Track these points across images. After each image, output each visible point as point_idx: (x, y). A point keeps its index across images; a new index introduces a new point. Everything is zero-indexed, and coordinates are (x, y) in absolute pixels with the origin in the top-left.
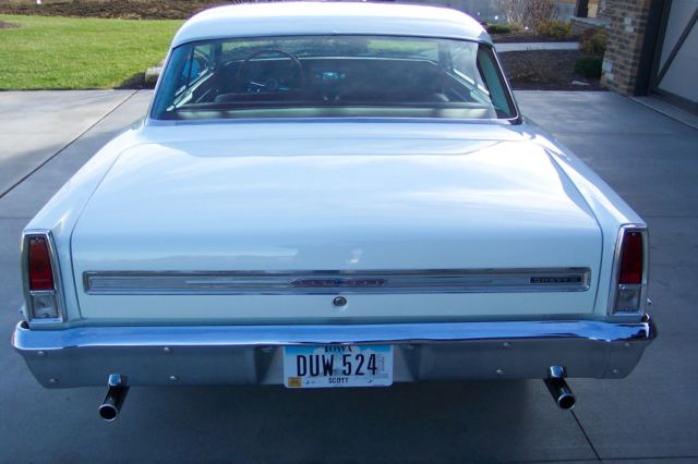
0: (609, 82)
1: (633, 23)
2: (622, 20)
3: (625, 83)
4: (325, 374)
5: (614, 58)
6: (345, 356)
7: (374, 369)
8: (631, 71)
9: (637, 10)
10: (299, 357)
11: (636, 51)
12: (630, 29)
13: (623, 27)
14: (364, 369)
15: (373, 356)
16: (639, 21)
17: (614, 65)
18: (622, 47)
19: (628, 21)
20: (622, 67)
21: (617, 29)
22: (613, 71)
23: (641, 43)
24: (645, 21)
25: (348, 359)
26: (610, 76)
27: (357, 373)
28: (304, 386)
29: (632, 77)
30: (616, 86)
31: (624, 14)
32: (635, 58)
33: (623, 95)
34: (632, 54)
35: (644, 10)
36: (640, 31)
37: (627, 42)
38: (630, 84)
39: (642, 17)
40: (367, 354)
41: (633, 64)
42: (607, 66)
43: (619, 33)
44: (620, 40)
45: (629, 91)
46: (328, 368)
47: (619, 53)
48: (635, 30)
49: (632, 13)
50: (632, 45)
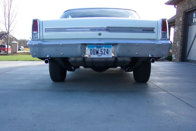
0: (174, 60)
1: (179, 44)
2: (176, 44)
3: (178, 59)
4: (97, 54)
5: (175, 53)
6: (101, 49)
7: (108, 53)
8: (179, 55)
9: (179, 40)
10: (91, 50)
11: (180, 50)
12: (178, 45)
13: (176, 45)
14: (105, 53)
15: (108, 50)
16: (180, 43)
17: (175, 55)
18: (177, 50)
19: (177, 43)
20: (177, 55)
21: (175, 46)
22: (175, 57)
23: (181, 48)
24: (182, 43)
25: (102, 50)
26: (174, 58)
27: (104, 54)
28: (92, 57)
29: (180, 57)
30: (176, 60)
31: (176, 42)
32: (180, 52)
33: (178, 62)
34: (179, 51)
35: (181, 40)
36: (181, 45)
37: (178, 48)
38: (179, 59)
39: (181, 42)
40: (106, 49)
41: (180, 54)
42: (173, 56)
43: (176, 47)
44: (176, 48)
45: (179, 61)
46: (97, 53)
47: (176, 52)
48: (179, 45)
49: (178, 41)
50: (179, 49)
